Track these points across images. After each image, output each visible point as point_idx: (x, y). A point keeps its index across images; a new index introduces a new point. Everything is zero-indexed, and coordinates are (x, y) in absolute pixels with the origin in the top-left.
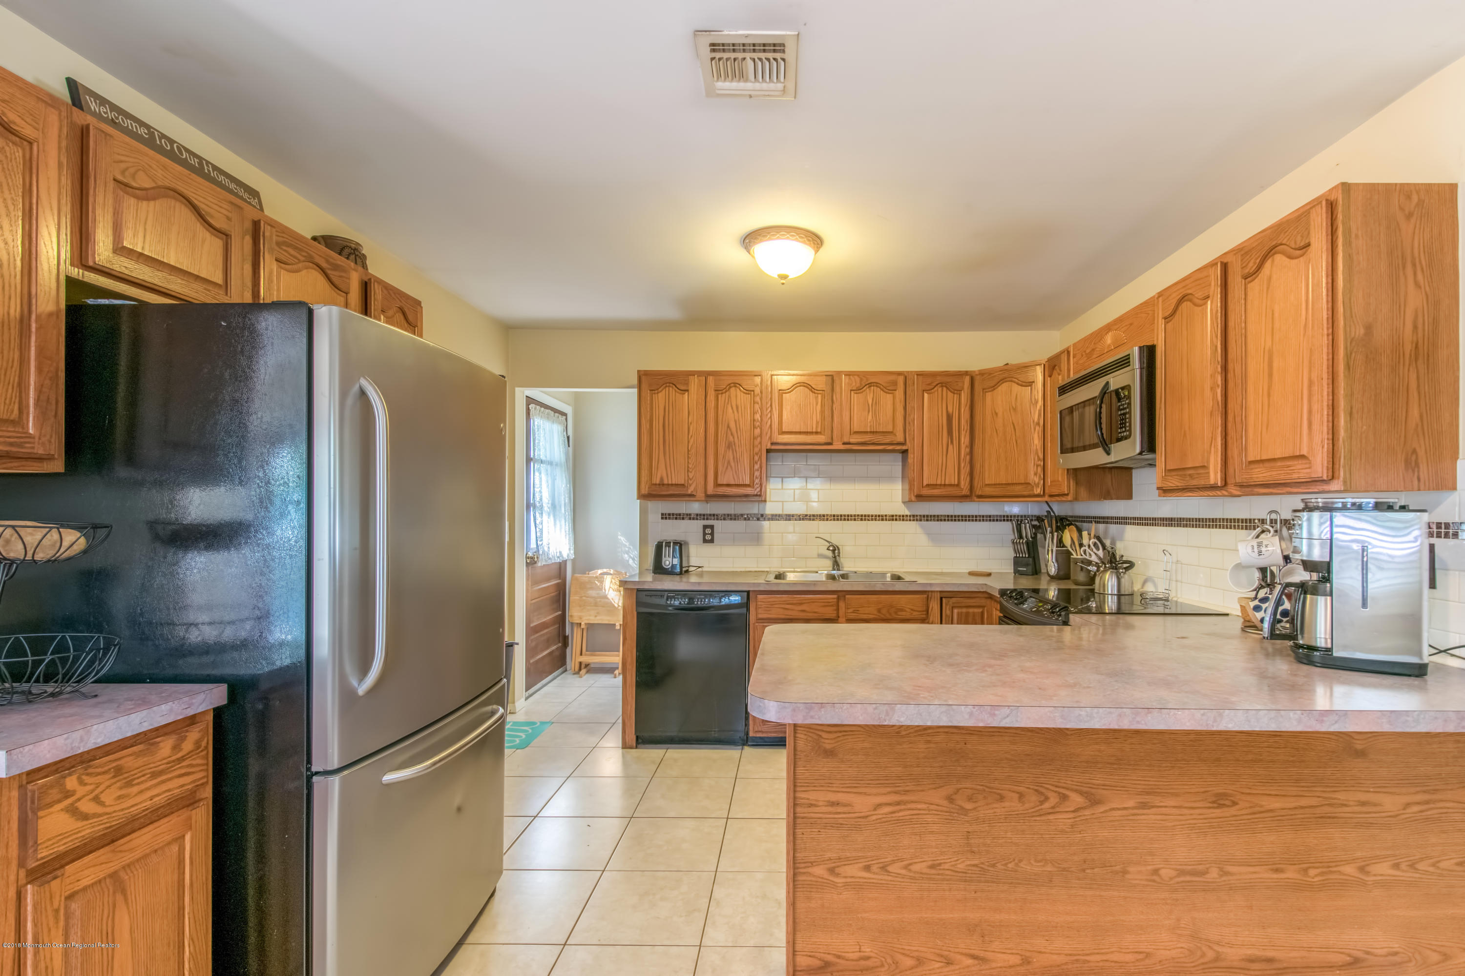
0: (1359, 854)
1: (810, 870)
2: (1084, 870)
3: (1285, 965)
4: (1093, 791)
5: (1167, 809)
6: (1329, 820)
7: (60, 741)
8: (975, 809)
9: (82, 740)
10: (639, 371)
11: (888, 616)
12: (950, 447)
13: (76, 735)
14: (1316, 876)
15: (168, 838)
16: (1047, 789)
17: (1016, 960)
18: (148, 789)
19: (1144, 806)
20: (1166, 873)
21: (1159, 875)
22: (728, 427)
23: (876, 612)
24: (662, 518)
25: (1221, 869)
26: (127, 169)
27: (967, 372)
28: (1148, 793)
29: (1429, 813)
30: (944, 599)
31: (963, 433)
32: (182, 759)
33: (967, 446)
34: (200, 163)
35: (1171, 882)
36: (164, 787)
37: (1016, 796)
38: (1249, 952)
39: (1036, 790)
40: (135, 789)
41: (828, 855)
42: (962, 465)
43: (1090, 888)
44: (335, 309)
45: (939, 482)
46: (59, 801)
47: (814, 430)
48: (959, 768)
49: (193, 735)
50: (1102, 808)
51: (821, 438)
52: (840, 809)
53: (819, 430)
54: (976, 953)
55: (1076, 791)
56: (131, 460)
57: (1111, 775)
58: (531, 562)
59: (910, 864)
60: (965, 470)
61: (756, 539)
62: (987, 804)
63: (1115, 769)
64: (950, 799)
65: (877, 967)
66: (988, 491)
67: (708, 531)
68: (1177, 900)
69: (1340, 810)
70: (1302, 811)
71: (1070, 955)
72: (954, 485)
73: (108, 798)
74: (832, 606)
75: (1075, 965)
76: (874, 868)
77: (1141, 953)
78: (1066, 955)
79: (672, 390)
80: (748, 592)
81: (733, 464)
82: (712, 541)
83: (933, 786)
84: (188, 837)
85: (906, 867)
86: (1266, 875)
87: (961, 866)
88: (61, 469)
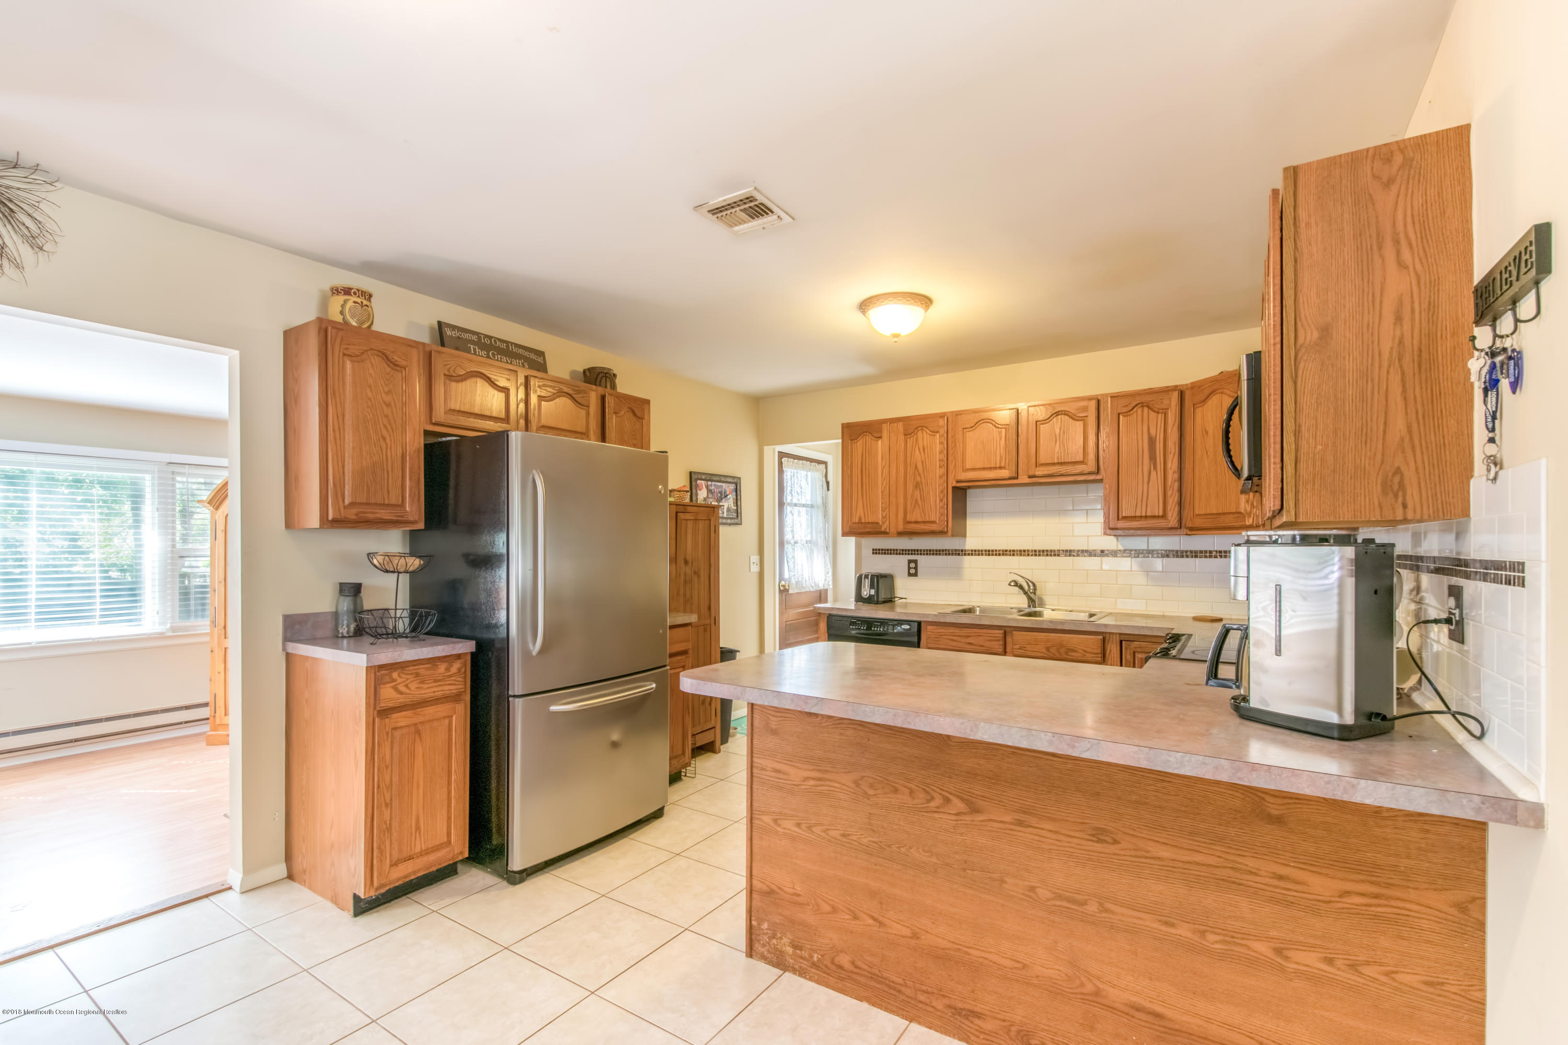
0: (1273, 933)
1: (761, 817)
2: (965, 870)
3: (1177, 1027)
4: (973, 800)
5: (1044, 832)
6: (1234, 886)
7: (389, 654)
8: (875, 795)
9: (399, 656)
10: (842, 424)
11: (1058, 655)
12: (1153, 474)
13: (397, 654)
14: (1216, 942)
15: (444, 714)
16: (933, 790)
17: (906, 932)
18: (432, 687)
19: (1020, 823)
20: (1043, 893)
21: (1036, 893)
22: (916, 467)
23: (1044, 651)
24: (873, 553)
25: (1101, 905)
26: (450, 368)
27: (1176, 386)
28: (1025, 813)
29: (1379, 909)
30: (1124, 642)
31: (1170, 457)
32: (450, 676)
33: (1174, 472)
34: (507, 346)
35: (1048, 903)
36: (441, 688)
37: (907, 791)
38: (1134, 999)
39: (924, 789)
40: (426, 686)
41: (773, 809)
42: (1169, 493)
43: (970, 887)
44: (519, 433)
45: (1138, 514)
46: (389, 683)
47: (998, 465)
48: (864, 760)
49: (456, 666)
50: (980, 817)
51: (1005, 473)
52: (781, 776)
53: (1003, 465)
54: (876, 915)
55: (958, 797)
56: (455, 522)
57: (990, 788)
58: (784, 591)
59: (828, 830)
60: (1173, 499)
61: (957, 573)
62: (885, 793)
63: (993, 783)
64: (856, 783)
65: (804, 904)
66: (1199, 522)
67: (913, 565)
68: (1053, 922)
69: (1244, 877)
70: (1197, 868)
71: (953, 943)
72: (1158, 517)
73: (413, 686)
74: (998, 641)
75: (957, 954)
76: (803, 826)
77: (1018, 962)
78: (949, 941)
79: (869, 438)
80: (919, 623)
81: (920, 502)
82: (915, 575)
83: (845, 771)
84: (454, 717)
85: (825, 831)
86: (1155, 925)
87: (865, 841)
88: (423, 528)
